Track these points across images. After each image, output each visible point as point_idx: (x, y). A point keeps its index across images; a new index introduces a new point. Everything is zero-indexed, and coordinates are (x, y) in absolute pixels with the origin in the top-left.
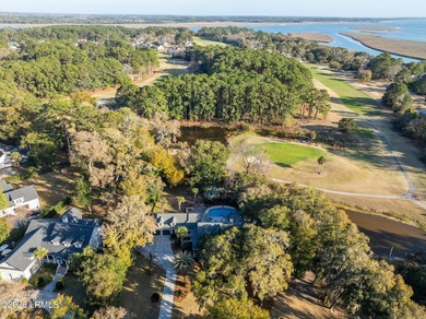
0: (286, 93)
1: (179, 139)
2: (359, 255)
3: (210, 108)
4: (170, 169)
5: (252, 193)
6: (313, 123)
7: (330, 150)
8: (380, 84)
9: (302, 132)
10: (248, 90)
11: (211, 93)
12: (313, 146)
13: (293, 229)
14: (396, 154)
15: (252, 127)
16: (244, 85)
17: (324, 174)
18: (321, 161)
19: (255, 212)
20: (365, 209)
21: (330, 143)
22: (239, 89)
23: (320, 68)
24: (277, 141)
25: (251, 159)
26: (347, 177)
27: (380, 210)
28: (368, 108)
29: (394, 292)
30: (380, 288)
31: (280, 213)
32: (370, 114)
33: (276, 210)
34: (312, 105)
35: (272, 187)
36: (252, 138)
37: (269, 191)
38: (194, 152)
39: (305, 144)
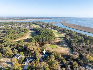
0: (51, 38)
1: (39, 46)
2: (60, 56)
3: (41, 41)
4: (40, 50)
5: (50, 52)
6: (55, 42)
7: (58, 46)
8: (65, 34)
9: (54, 43)
10: (46, 38)
11: (41, 39)
12: (56, 45)
13: (55, 55)
14: (66, 46)
15: (47, 43)
16: (46, 37)
17: (57, 49)
18: (57, 47)
19: (51, 54)
20: (62, 53)
21: (58, 45)
22: (45, 38)
23: (56, 31)
24: (51, 45)
25: (48, 48)
26: (60, 49)
27: (64, 53)
28: (63, 38)
29: (63, 59)
30: (62, 59)
31: (53, 54)
32: (63, 39)
33: (53, 53)
34: (55, 39)
35: (52, 51)
36: (48, 45)
37: (52, 52)
38: (42, 48)
39: (55, 45)
